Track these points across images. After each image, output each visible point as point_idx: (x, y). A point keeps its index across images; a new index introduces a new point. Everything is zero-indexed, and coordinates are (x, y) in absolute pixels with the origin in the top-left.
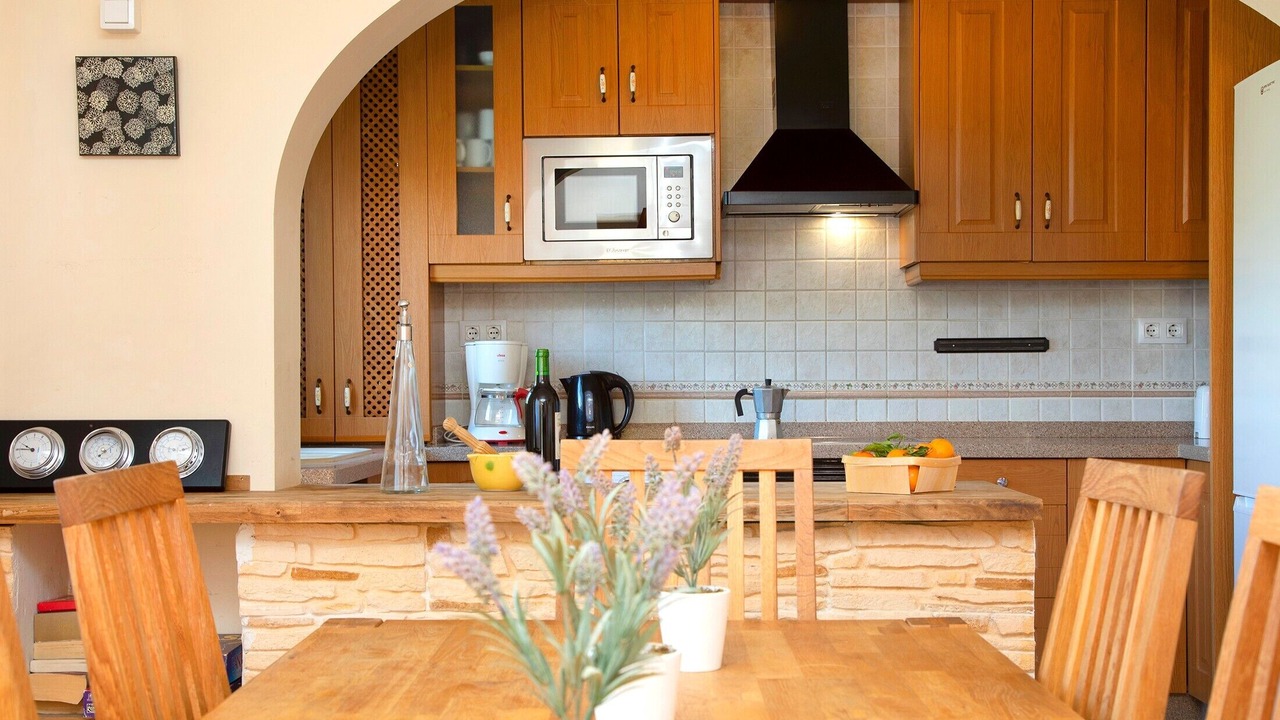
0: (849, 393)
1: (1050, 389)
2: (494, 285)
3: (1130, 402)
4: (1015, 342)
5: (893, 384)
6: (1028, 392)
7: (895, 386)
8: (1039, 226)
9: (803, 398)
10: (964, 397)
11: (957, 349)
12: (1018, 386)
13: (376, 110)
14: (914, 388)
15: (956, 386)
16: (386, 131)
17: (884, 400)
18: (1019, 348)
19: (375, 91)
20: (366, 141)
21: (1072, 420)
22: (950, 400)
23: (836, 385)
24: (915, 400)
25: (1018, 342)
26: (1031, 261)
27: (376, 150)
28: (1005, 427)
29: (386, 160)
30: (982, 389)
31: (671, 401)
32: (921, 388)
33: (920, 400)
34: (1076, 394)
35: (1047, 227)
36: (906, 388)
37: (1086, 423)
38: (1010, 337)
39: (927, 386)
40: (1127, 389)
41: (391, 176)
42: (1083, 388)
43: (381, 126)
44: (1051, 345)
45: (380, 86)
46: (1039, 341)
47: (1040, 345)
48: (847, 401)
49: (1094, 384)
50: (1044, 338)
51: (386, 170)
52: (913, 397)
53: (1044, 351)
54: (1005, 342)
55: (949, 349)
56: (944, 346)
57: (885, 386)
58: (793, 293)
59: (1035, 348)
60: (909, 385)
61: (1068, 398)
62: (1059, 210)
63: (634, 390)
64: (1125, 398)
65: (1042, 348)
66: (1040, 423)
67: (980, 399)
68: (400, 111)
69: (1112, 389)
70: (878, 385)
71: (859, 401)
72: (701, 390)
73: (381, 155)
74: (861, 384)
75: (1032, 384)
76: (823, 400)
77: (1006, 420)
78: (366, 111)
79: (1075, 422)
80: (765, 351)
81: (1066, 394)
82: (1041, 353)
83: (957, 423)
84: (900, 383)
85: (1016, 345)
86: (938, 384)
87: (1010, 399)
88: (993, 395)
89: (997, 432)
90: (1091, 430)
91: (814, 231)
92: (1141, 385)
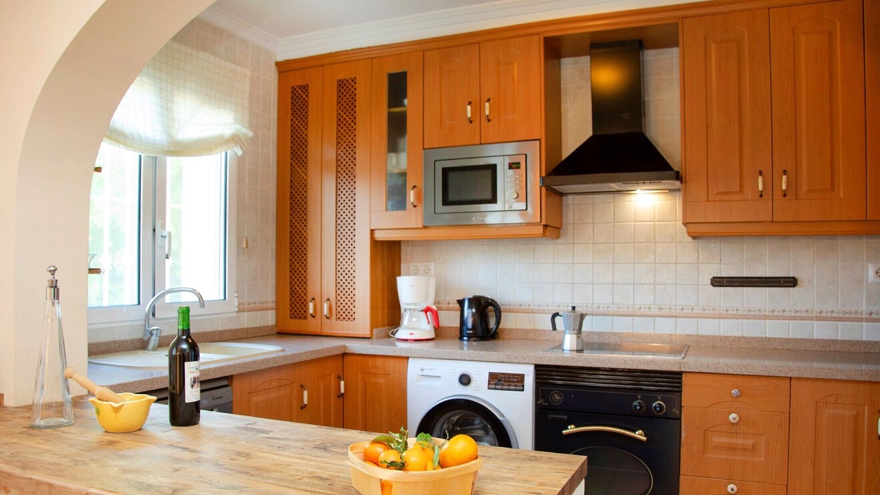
0: (649, 313)
1: (798, 314)
2: (428, 241)
3: (862, 326)
4: (770, 280)
5: (681, 307)
6: (782, 316)
7: (682, 309)
8: (778, 195)
9: (618, 315)
10: (732, 318)
11: (727, 284)
12: (773, 311)
13: (345, 139)
14: (696, 311)
15: (727, 311)
16: (350, 151)
17: (674, 319)
18: (774, 285)
19: (345, 128)
20: (339, 157)
21: (815, 337)
22: (722, 321)
23: (640, 307)
24: (696, 319)
25: (773, 280)
26: (772, 222)
27: (344, 163)
28: (762, 341)
29: (349, 168)
30: (746, 313)
31: (532, 315)
32: (701, 311)
33: (700, 320)
34: (818, 319)
35: (785, 195)
36: (690, 311)
37: (826, 341)
38: (767, 276)
39: (705, 310)
40: (860, 316)
41: (352, 177)
42: (823, 315)
43: (347, 148)
44: (799, 282)
45: (347, 125)
46: (790, 280)
47: (791, 282)
48: (648, 319)
49: (832, 312)
50: (794, 278)
51: (349, 174)
52: (695, 317)
53: (794, 286)
54: (763, 280)
55: (722, 284)
56: (718, 282)
57: (675, 309)
58: (612, 245)
59: (786, 285)
60: (693, 309)
61: (812, 322)
62: (794, 184)
63: (502, 307)
64: (857, 323)
65: (792, 284)
66: (789, 339)
67: (744, 320)
68: (357, 139)
69: (847, 315)
70: (670, 308)
71: (657, 319)
72: (550, 308)
73: (347, 165)
74: (658, 307)
75: (784, 311)
76: (632, 318)
77: (764, 336)
78: (339, 140)
79: (816, 340)
80: (593, 284)
81: (811, 319)
82: (791, 288)
83: (726, 337)
84: (685, 307)
85: (772, 282)
86: (714, 309)
87: (767, 321)
88: (755, 317)
89: (756, 345)
90: (830, 346)
91: (626, 203)
92: (871, 314)
